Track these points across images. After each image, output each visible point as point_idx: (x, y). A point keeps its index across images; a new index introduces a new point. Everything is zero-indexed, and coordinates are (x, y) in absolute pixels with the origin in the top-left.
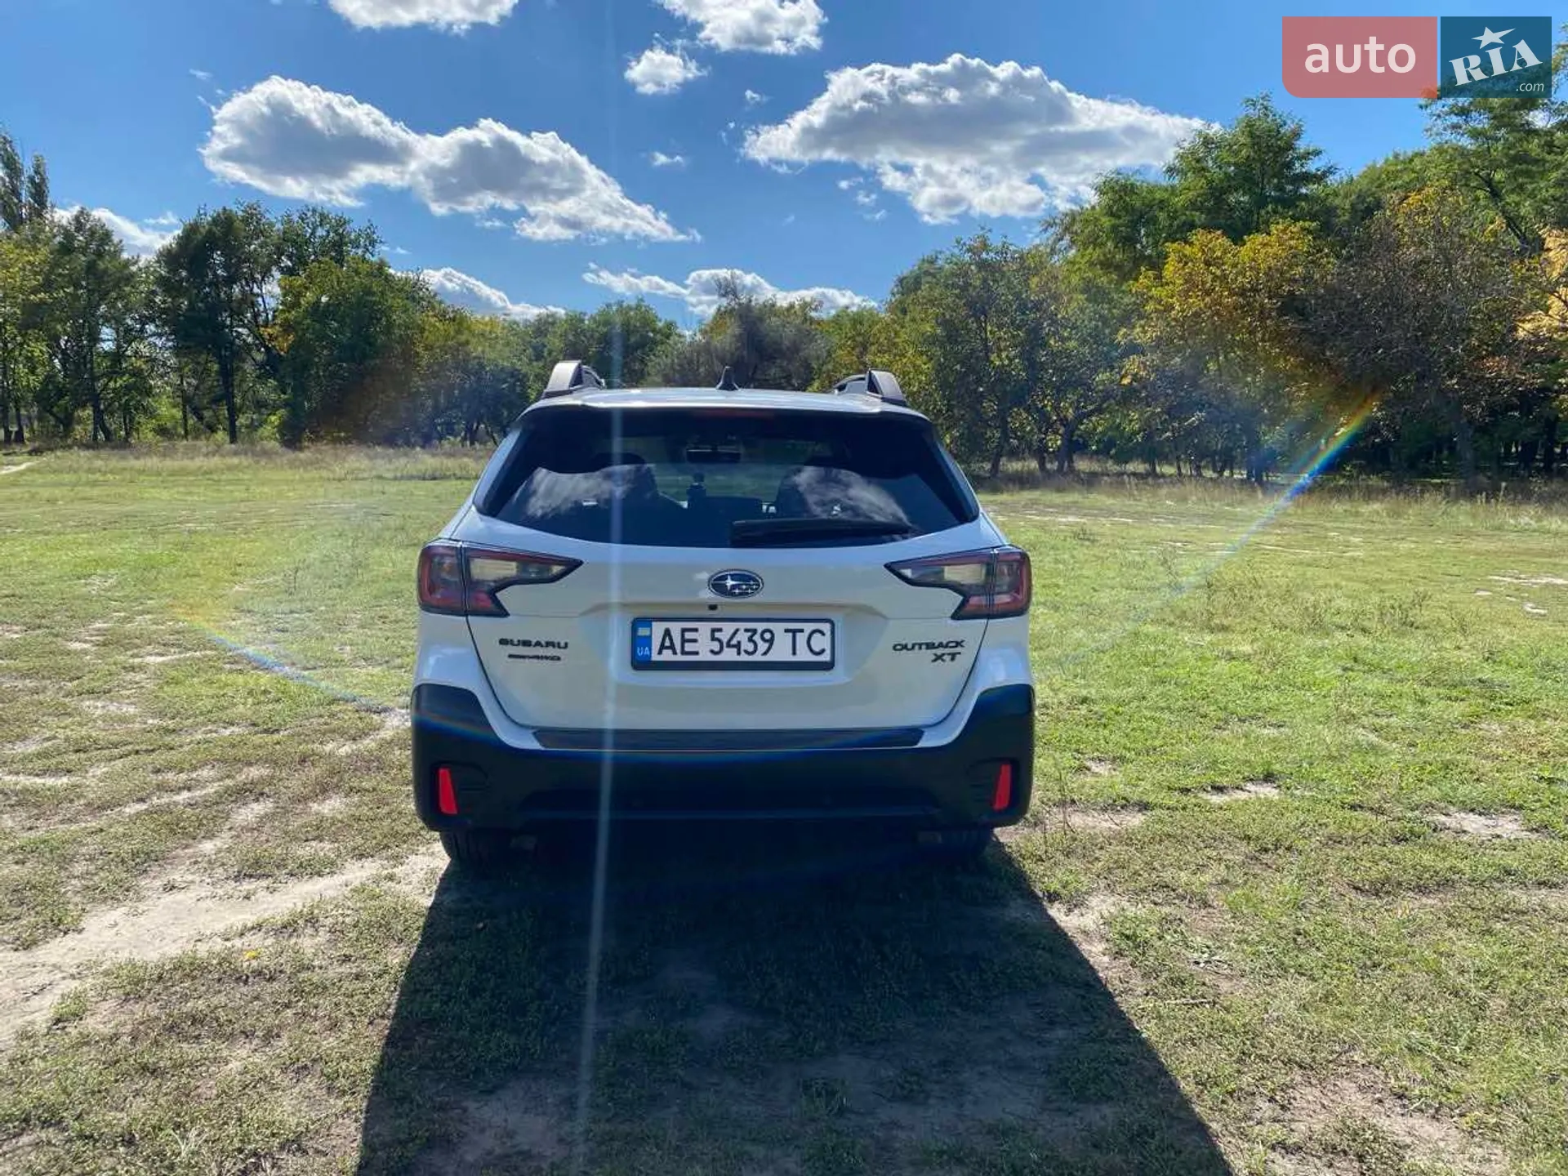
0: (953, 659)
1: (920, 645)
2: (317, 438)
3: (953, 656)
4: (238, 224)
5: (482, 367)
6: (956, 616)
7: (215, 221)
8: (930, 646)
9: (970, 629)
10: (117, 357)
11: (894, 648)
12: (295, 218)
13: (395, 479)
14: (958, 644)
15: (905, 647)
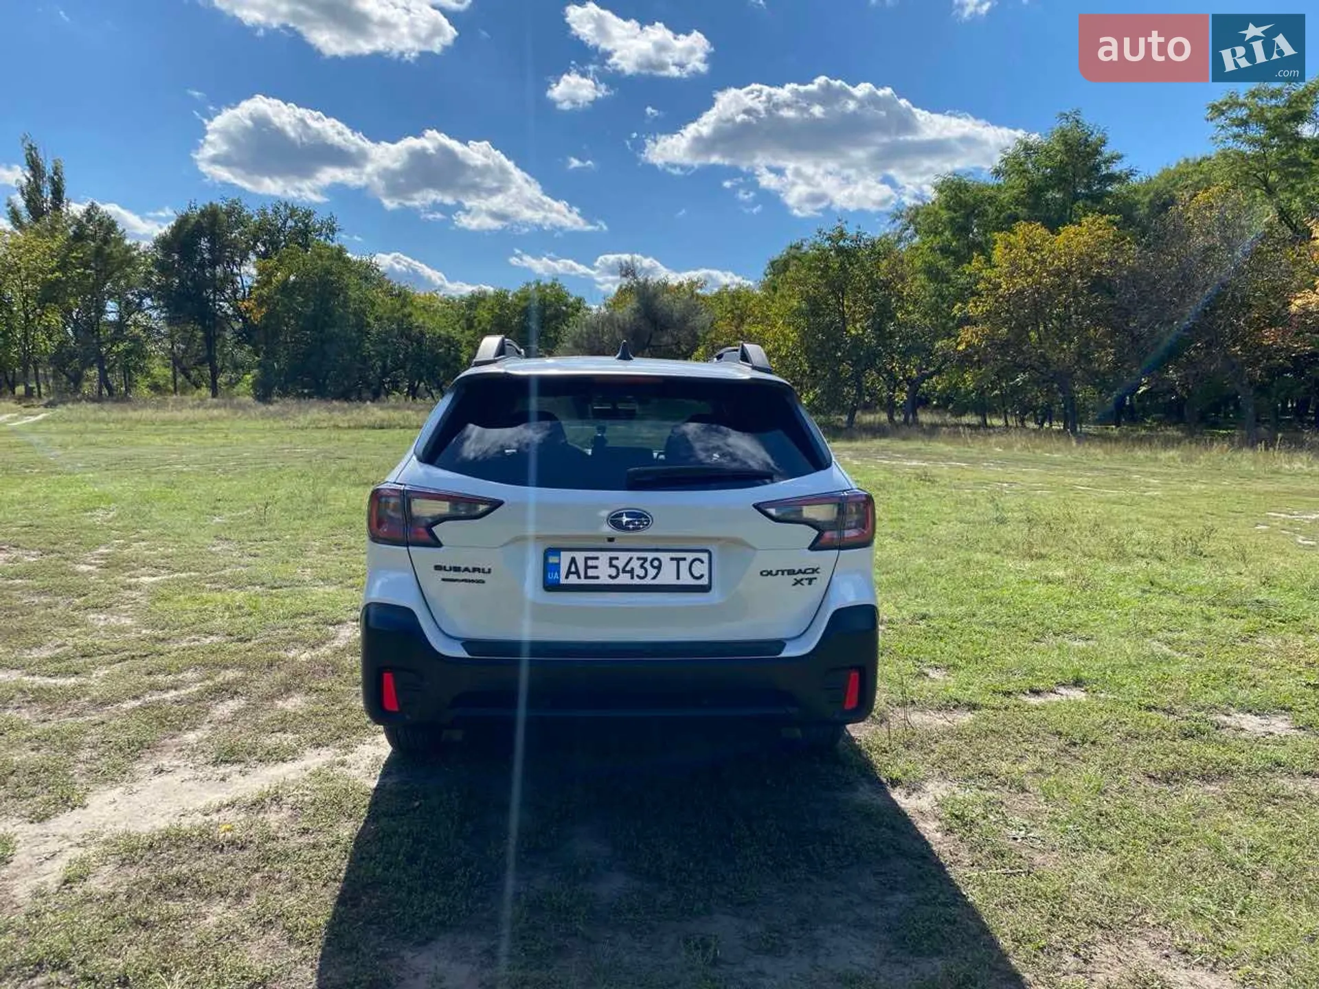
0: (810, 584)
1: (783, 572)
2: (285, 393)
3: (810, 581)
4: (223, 217)
5: (422, 334)
6: (814, 547)
7: (203, 214)
8: (791, 572)
9: (825, 559)
10: (120, 326)
11: (761, 573)
12: (269, 212)
13: (349, 427)
14: (814, 571)
15: (770, 573)
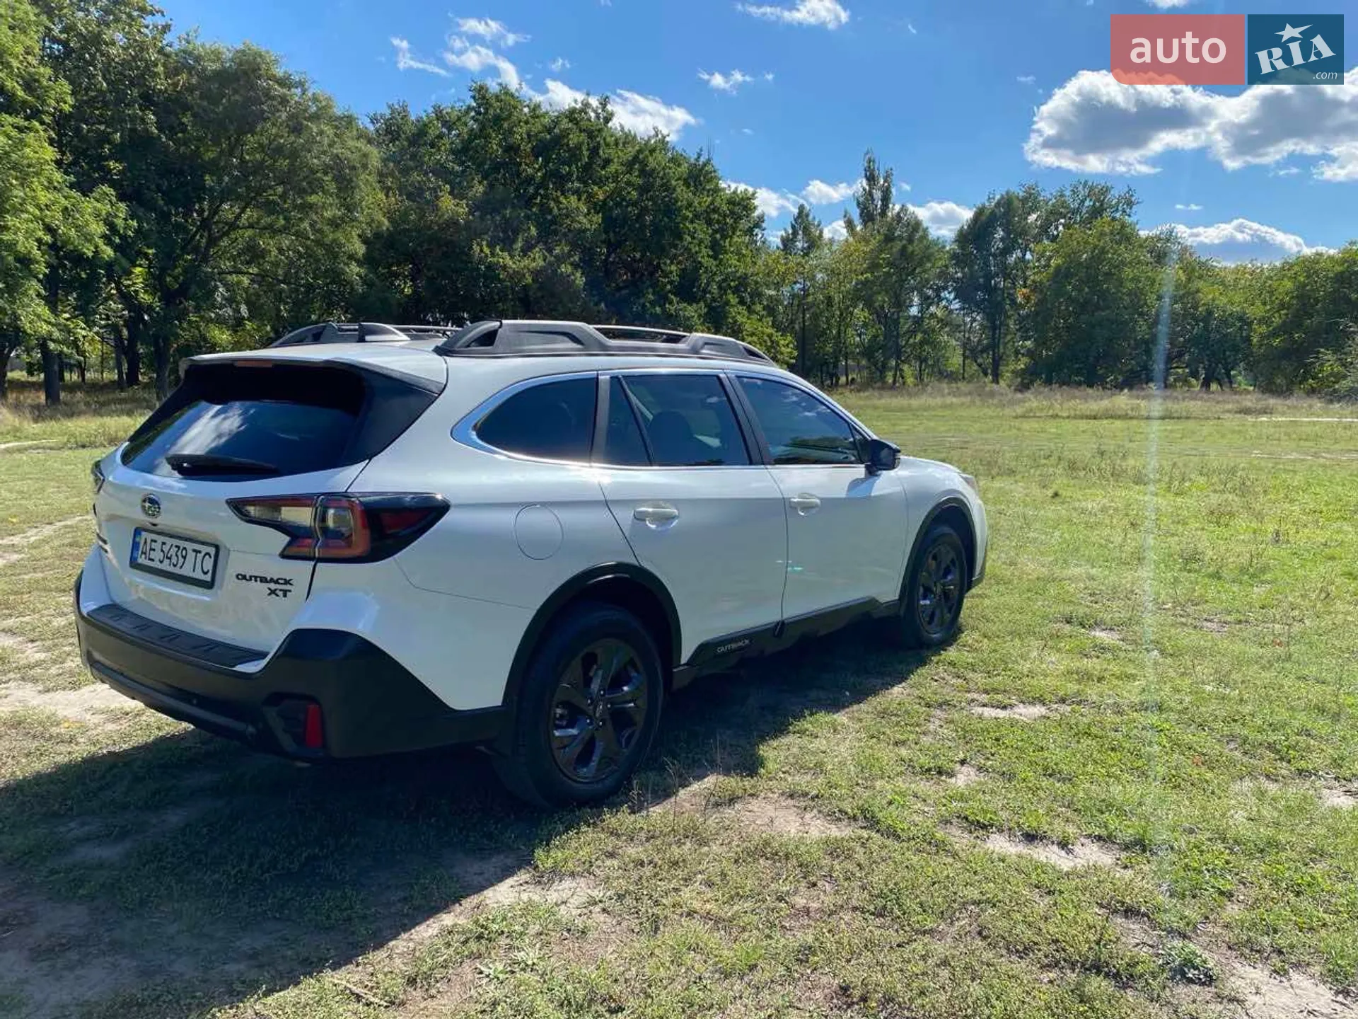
0: (285, 596)
1: (256, 577)
2: (1048, 382)
3: (285, 593)
4: (1017, 204)
5: (1210, 313)
6: (284, 555)
7: (998, 204)
8: (264, 580)
9: (299, 570)
11: (237, 576)
12: (1068, 193)
14: (287, 582)
15: (244, 577)
